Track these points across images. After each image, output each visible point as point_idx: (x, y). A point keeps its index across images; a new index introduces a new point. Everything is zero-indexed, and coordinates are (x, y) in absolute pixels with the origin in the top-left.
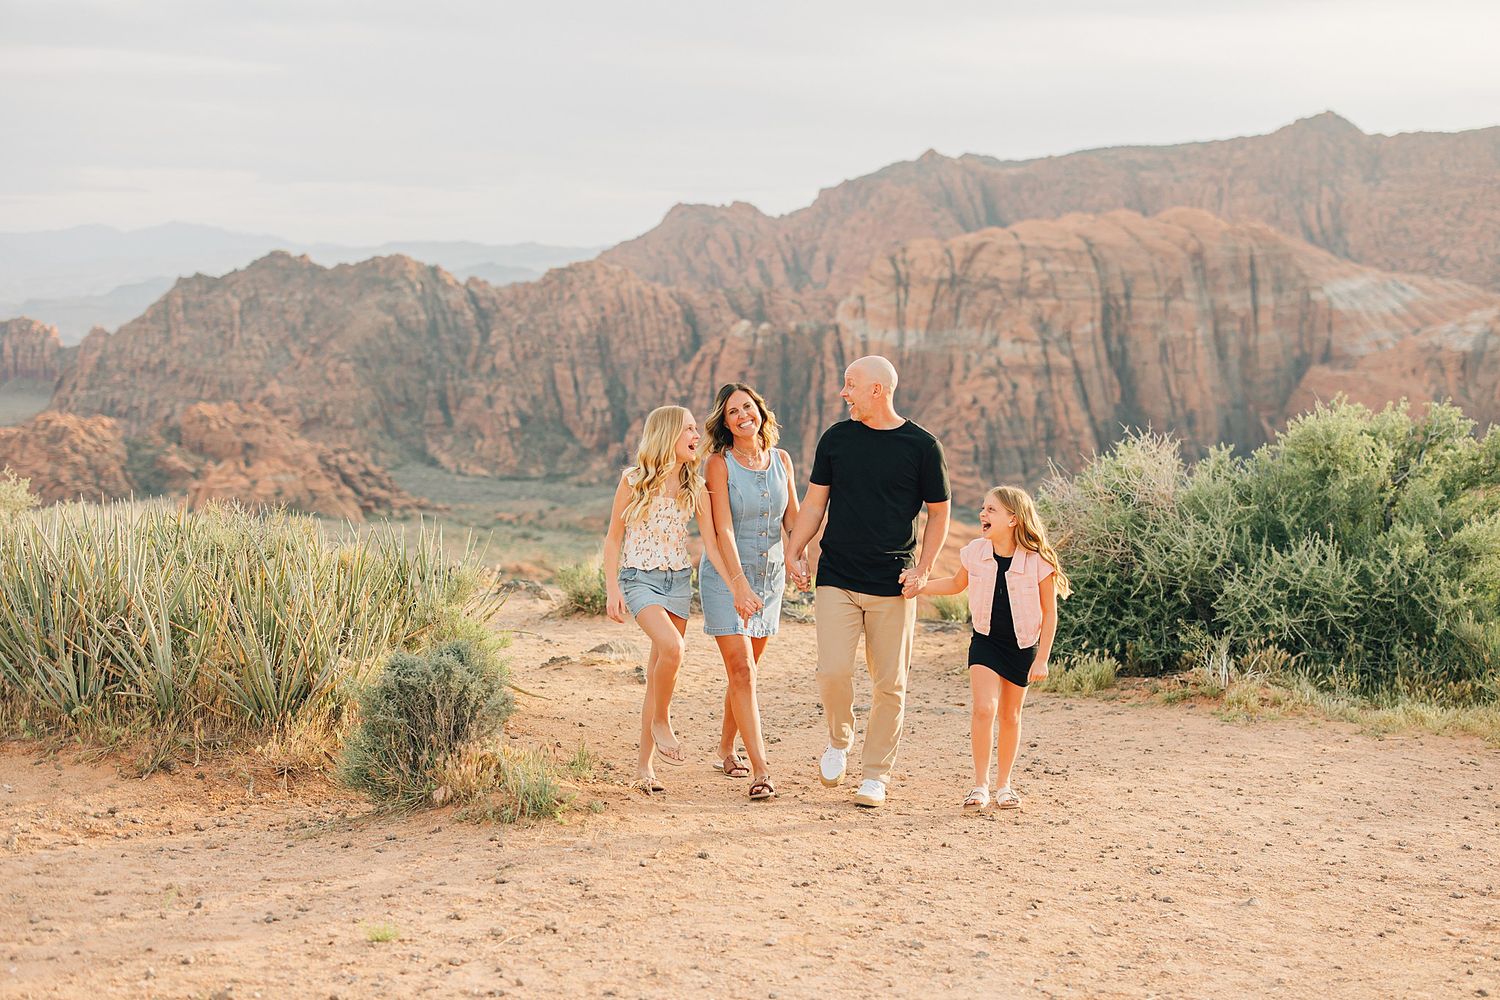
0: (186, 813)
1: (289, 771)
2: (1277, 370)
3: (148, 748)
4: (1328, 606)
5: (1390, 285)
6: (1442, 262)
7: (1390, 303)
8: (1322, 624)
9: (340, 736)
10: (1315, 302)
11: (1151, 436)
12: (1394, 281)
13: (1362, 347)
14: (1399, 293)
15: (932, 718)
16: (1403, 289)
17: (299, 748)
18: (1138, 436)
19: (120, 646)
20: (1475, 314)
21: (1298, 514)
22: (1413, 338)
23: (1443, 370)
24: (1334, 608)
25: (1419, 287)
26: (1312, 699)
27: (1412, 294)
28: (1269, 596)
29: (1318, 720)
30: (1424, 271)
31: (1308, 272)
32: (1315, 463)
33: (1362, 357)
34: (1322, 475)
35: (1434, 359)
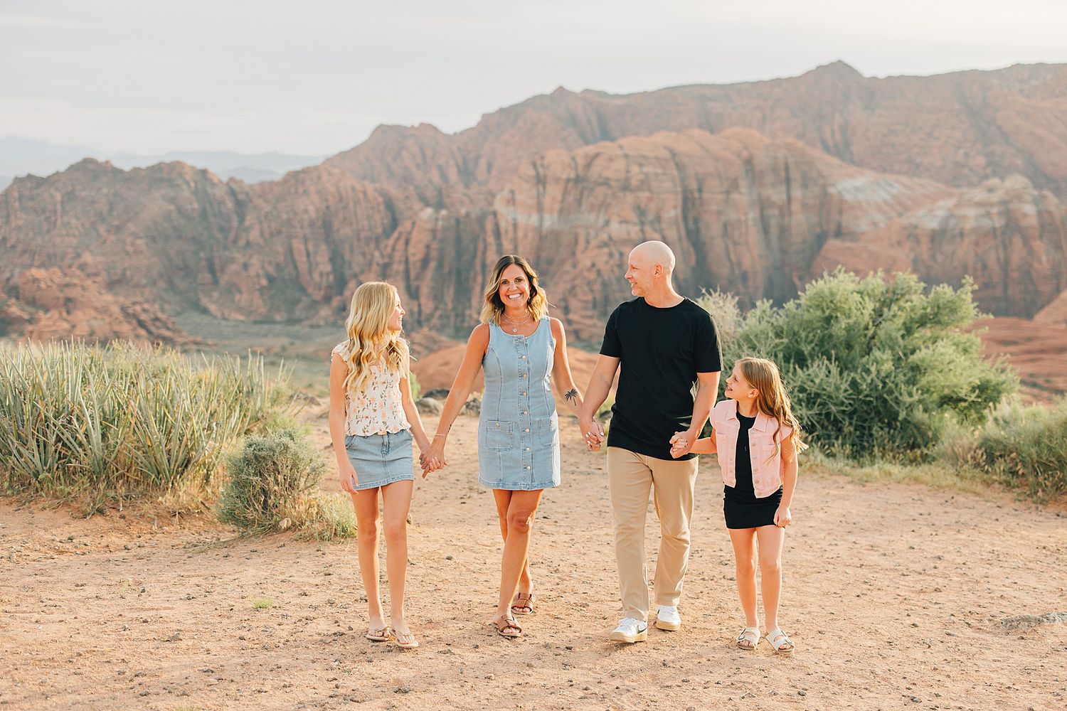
0: (116, 539)
1: (179, 513)
2: (804, 242)
3: (89, 500)
4: (832, 403)
5: (882, 182)
6: (917, 166)
7: (882, 195)
8: (828, 415)
9: (209, 491)
10: (831, 195)
11: (720, 295)
12: (886, 181)
13: (863, 226)
14: (888, 188)
15: (581, 477)
16: (891, 185)
17: (184, 499)
18: (711, 294)
19: (68, 435)
20: (940, 203)
21: (813, 345)
22: (898, 220)
23: (918, 242)
24: (835, 405)
25: (903, 184)
26: (821, 461)
27: (897, 189)
28: (795, 397)
29: (825, 475)
30: (906, 173)
31: (825, 174)
32: (824, 312)
33: (863, 233)
34: (828, 320)
35: (912, 234)
